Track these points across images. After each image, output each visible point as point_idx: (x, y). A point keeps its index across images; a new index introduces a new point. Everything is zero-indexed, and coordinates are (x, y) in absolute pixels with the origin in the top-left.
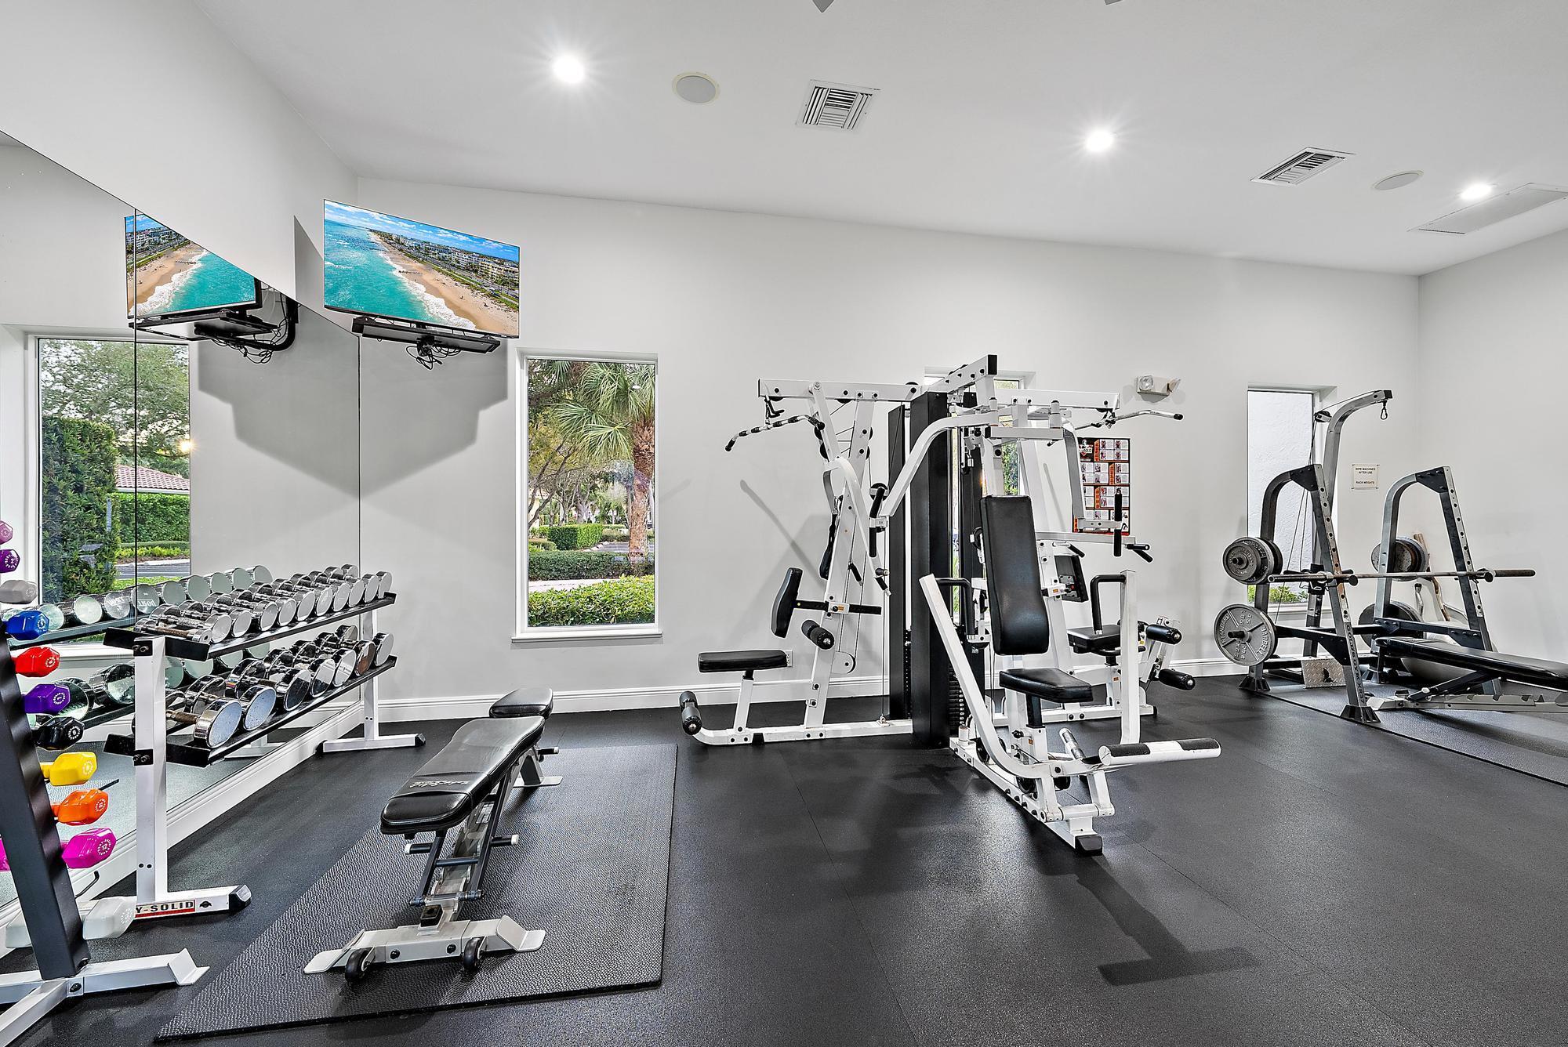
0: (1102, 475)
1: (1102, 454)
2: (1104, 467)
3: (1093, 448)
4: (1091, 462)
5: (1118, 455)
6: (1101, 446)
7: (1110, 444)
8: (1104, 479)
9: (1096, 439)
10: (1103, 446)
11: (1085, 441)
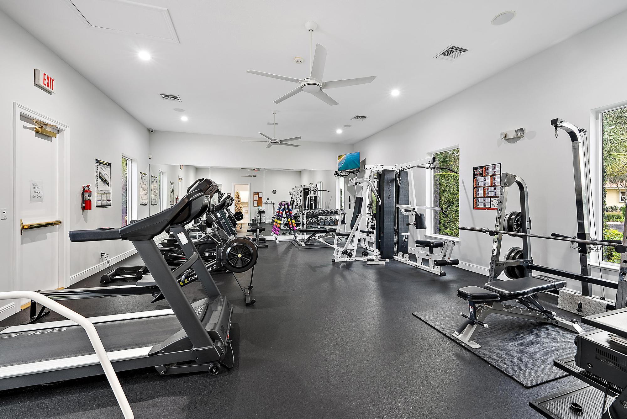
0: (486, 182)
1: (487, 172)
2: (488, 178)
3: (483, 170)
4: (482, 177)
5: (495, 172)
6: (486, 169)
7: (491, 168)
8: (488, 184)
9: (484, 166)
10: (487, 169)
11: (479, 168)
